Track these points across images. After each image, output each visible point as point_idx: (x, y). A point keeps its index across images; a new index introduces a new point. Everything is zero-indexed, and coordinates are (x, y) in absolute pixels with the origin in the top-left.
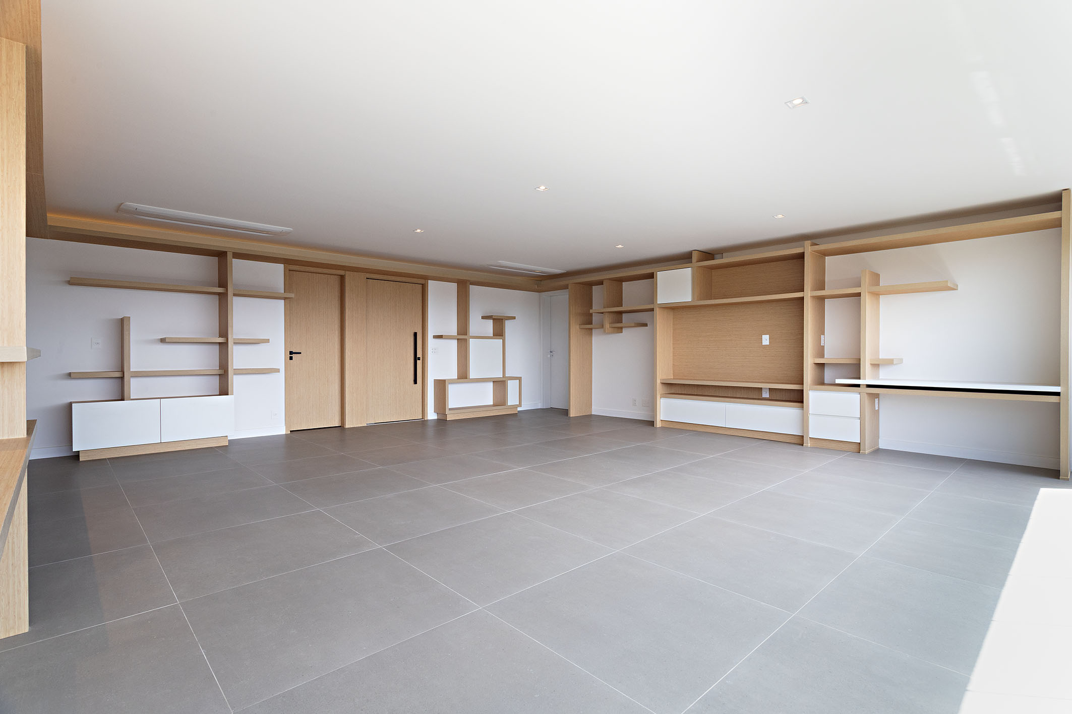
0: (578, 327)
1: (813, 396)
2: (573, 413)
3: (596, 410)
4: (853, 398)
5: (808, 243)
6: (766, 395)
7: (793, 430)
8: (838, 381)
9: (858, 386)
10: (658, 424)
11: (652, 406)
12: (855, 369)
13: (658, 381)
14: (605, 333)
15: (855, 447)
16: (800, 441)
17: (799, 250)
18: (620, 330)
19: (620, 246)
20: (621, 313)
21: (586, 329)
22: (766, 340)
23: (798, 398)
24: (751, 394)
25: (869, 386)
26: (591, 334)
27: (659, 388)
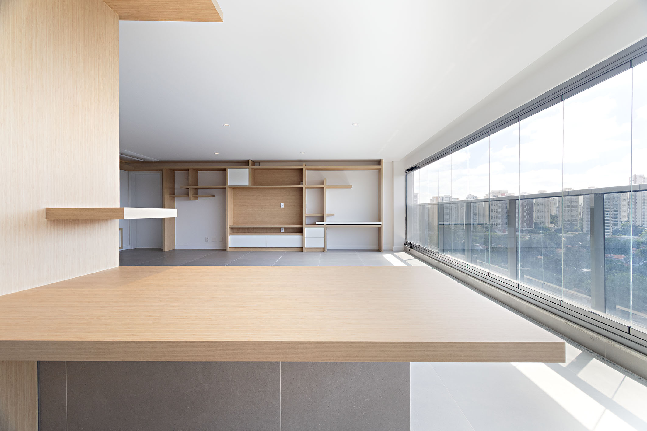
0: (168, 195)
1: (307, 230)
2: (166, 249)
3: (177, 246)
4: (321, 230)
5: (304, 164)
6: (282, 231)
7: (299, 245)
8: (317, 223)
9: (323, 225)
10: (229, 250)
11: (225, 240)
12: (322, 219)
13: (229, 227)
14: (190, 200)
15: (323, 249)
16: (302, 249)
17: (301, 167)
18: (196, 198)
19: (217, 153)
20: (197, 189)
21: (172, 197)
22: (282, 206)
23: (300, 231)
24: (275, 231)
25: (327, 225)
26: (174, 201)
27: (229, 231)
